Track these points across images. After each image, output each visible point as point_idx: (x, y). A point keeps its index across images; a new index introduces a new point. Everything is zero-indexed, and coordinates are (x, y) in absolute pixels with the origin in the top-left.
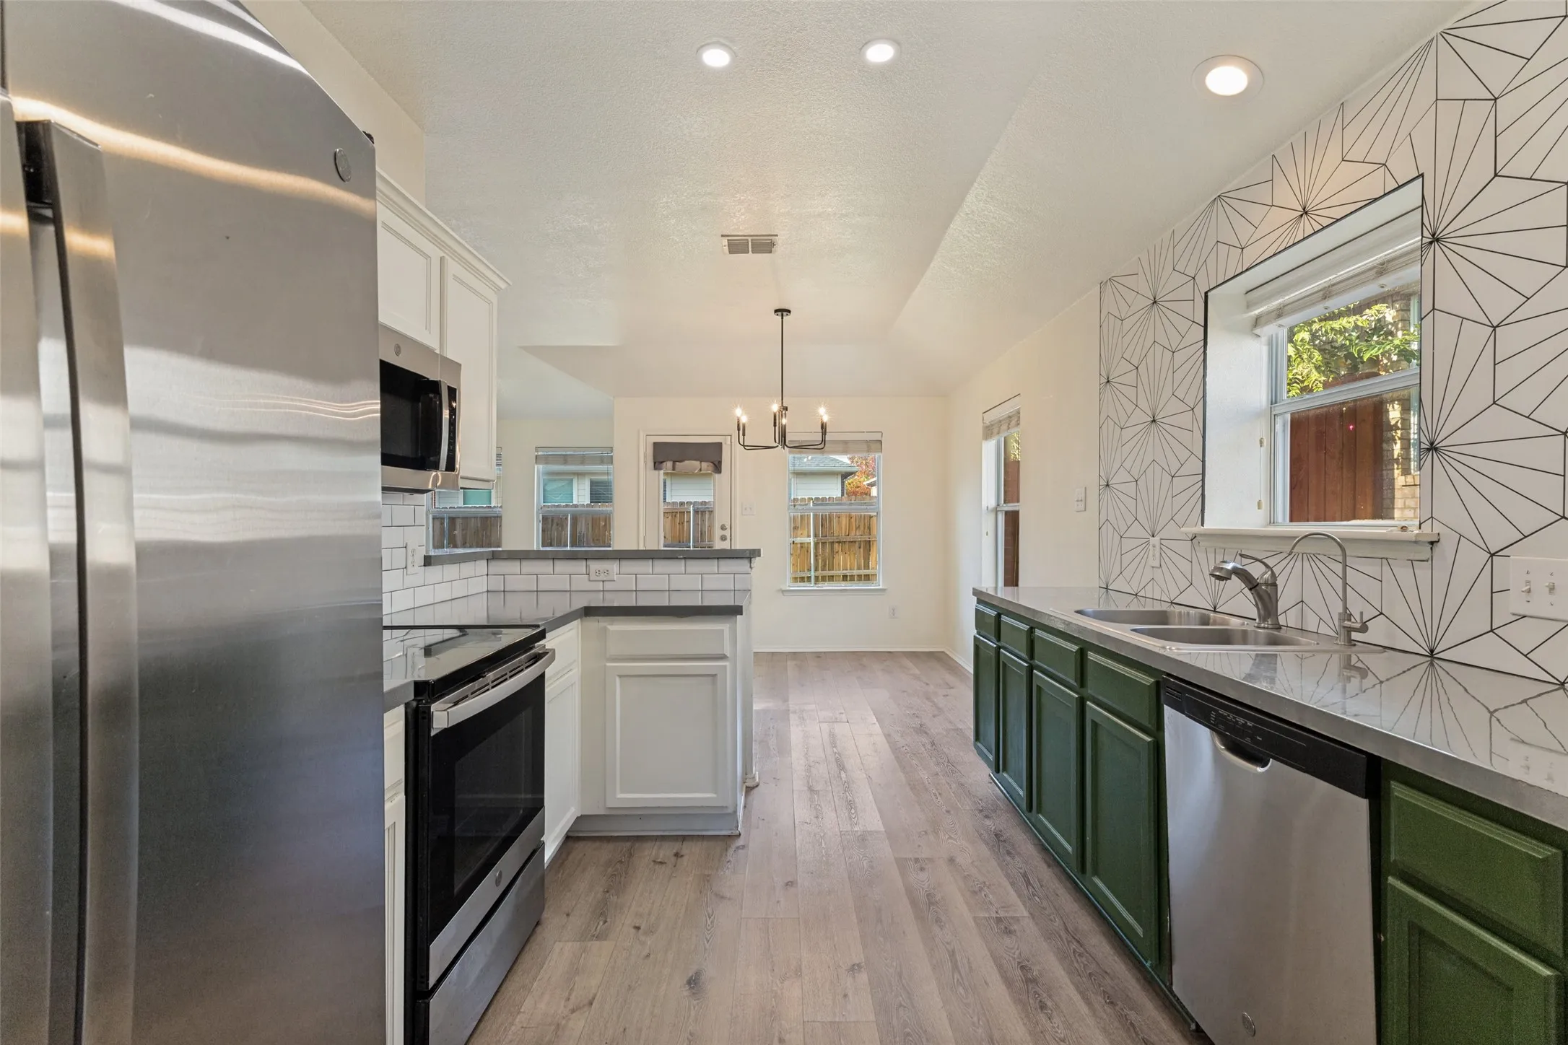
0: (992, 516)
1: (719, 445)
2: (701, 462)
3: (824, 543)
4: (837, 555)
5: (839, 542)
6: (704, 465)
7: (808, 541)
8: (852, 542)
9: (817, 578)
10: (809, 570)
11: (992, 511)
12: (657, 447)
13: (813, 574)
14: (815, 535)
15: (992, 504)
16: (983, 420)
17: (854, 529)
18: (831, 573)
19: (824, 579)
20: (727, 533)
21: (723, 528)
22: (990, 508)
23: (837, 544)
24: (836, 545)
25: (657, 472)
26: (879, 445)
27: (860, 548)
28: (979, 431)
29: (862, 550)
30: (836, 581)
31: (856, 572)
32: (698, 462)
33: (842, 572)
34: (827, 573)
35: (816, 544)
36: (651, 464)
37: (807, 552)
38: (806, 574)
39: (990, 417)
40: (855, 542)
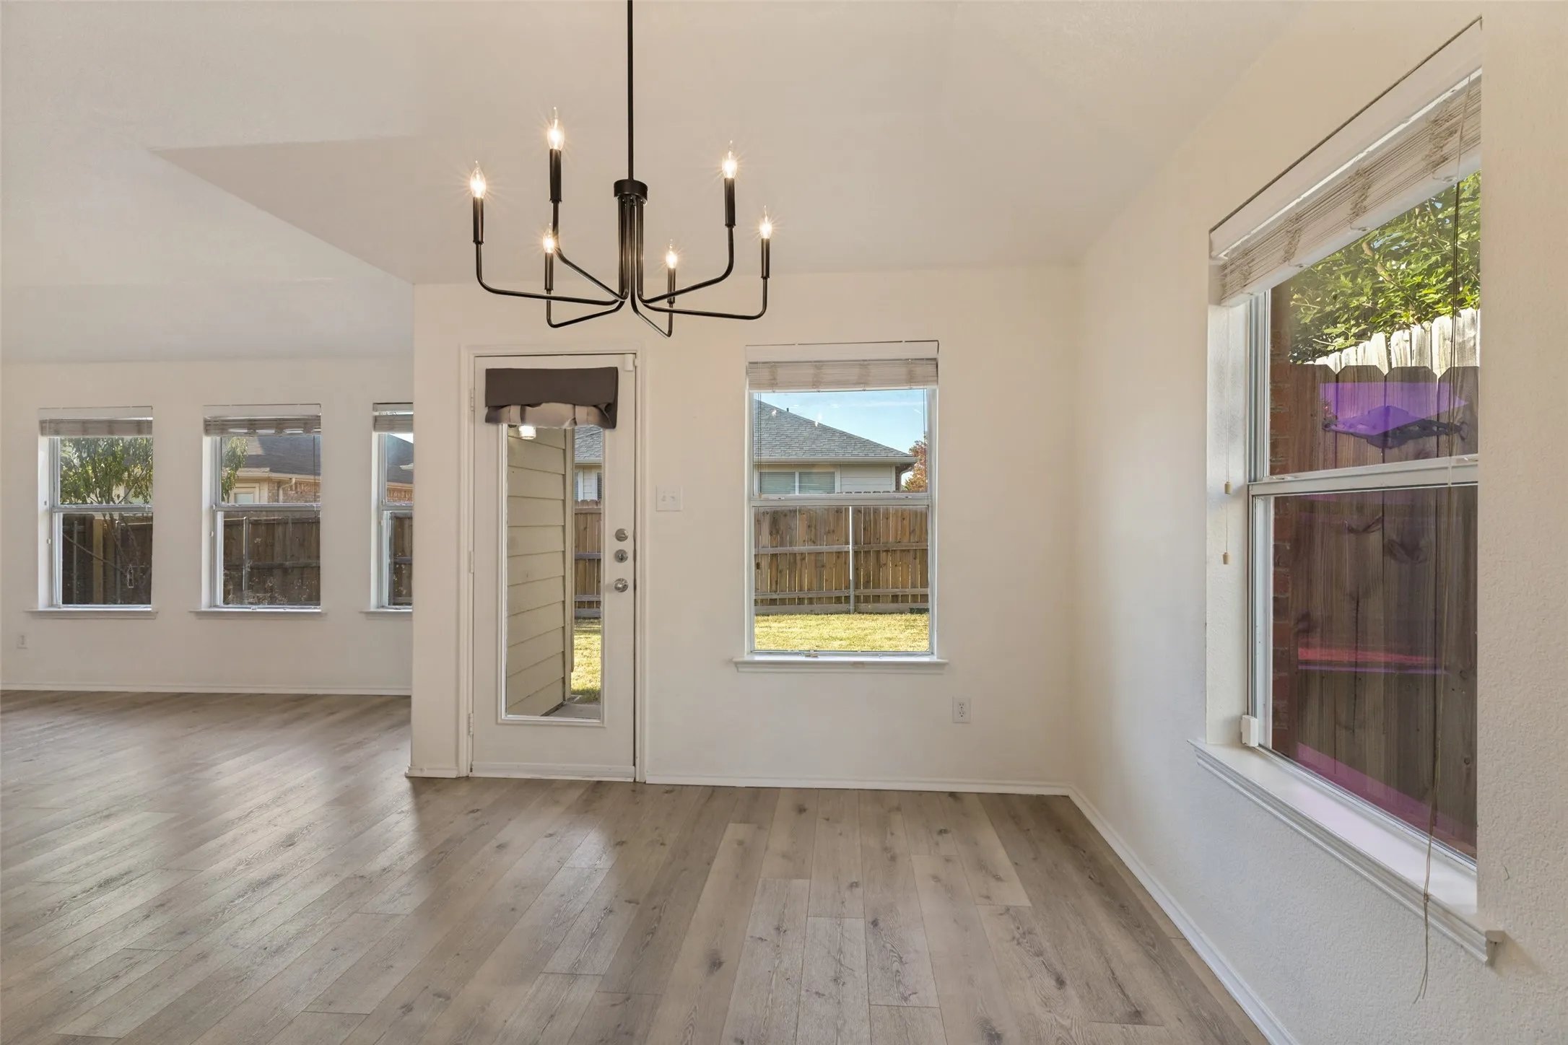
0: (1235, 512)
1: (612, 374)
2: (575, 405)
3: (867, 553)
4: (884, 568)
5: (887, 551)
6: (582, 412)
7: (846, 550)
8: (904, 551)
9: (857, 598)
10: (848, 587)
11: (1238, 492)
12: (494, 377)
13: (852, 593)
14: (856, 542)
15: (1238, 476)
16: (1211, 250)
17: (907, 533)
18: (877, 592)
19: (867, 600)
20: (627, 546)
21: (620, 536)
22: (1233, 487)
23: (885, 554)
24: (883, 555)
25: (492, 427)
26: (931, 368)
27: (915, 558)
28: (1202, 280)
29: (918, 561)
30: (883, 602)
31: (909, 591)
32: (569, 407)
33: (891, 591)
34: (871, 592)
35: (856, 553)
36: (483, 411)
37: (845, 563)
38: (842, 594)
39: (1231, 240)
40: (908, 551)
